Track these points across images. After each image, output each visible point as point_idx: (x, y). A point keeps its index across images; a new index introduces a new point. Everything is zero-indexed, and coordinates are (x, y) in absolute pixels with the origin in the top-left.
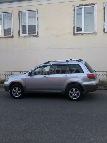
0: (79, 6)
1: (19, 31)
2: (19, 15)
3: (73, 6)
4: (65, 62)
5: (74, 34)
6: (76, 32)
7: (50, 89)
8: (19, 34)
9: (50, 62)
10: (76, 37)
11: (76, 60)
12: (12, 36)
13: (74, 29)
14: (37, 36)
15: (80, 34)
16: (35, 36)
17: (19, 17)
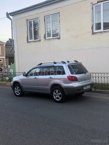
0: (98, 3)
1: (45, 35)
2: (45, 20)
3: (91, 3)
4: (52, 63)
5: (93, 33)
6: (95, 31)
7: (39, 90)
8: (45, 37)
9: (42, 63)
10: (95, 36)
11: (62, 62)
12: (39, 40)
13: (92, 28)
14: (59, 38)
15: (99, 32)
16: (57, 38)
17: (45, 21)
